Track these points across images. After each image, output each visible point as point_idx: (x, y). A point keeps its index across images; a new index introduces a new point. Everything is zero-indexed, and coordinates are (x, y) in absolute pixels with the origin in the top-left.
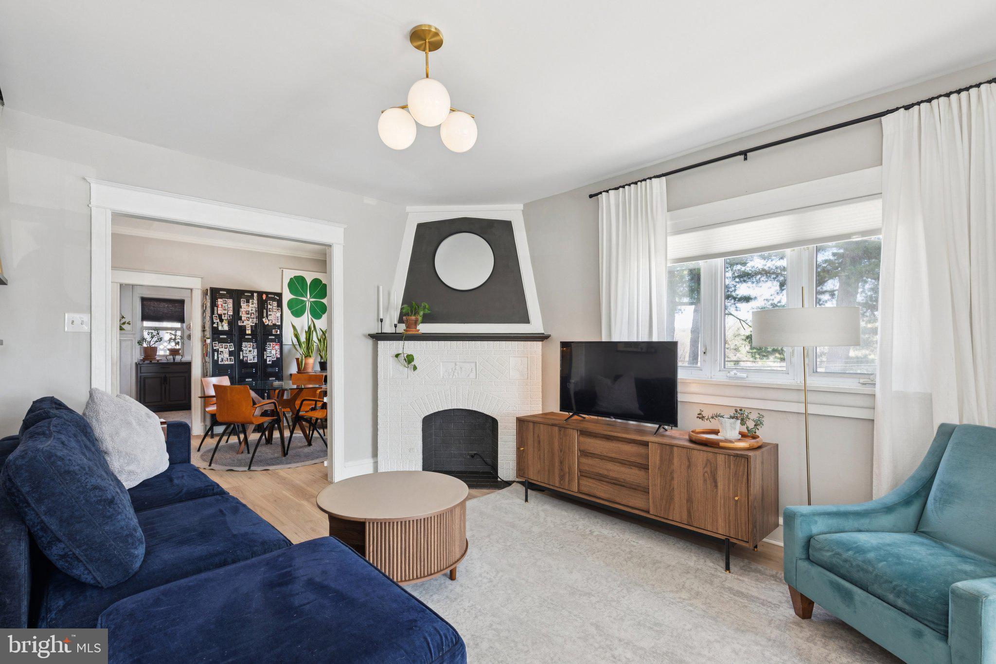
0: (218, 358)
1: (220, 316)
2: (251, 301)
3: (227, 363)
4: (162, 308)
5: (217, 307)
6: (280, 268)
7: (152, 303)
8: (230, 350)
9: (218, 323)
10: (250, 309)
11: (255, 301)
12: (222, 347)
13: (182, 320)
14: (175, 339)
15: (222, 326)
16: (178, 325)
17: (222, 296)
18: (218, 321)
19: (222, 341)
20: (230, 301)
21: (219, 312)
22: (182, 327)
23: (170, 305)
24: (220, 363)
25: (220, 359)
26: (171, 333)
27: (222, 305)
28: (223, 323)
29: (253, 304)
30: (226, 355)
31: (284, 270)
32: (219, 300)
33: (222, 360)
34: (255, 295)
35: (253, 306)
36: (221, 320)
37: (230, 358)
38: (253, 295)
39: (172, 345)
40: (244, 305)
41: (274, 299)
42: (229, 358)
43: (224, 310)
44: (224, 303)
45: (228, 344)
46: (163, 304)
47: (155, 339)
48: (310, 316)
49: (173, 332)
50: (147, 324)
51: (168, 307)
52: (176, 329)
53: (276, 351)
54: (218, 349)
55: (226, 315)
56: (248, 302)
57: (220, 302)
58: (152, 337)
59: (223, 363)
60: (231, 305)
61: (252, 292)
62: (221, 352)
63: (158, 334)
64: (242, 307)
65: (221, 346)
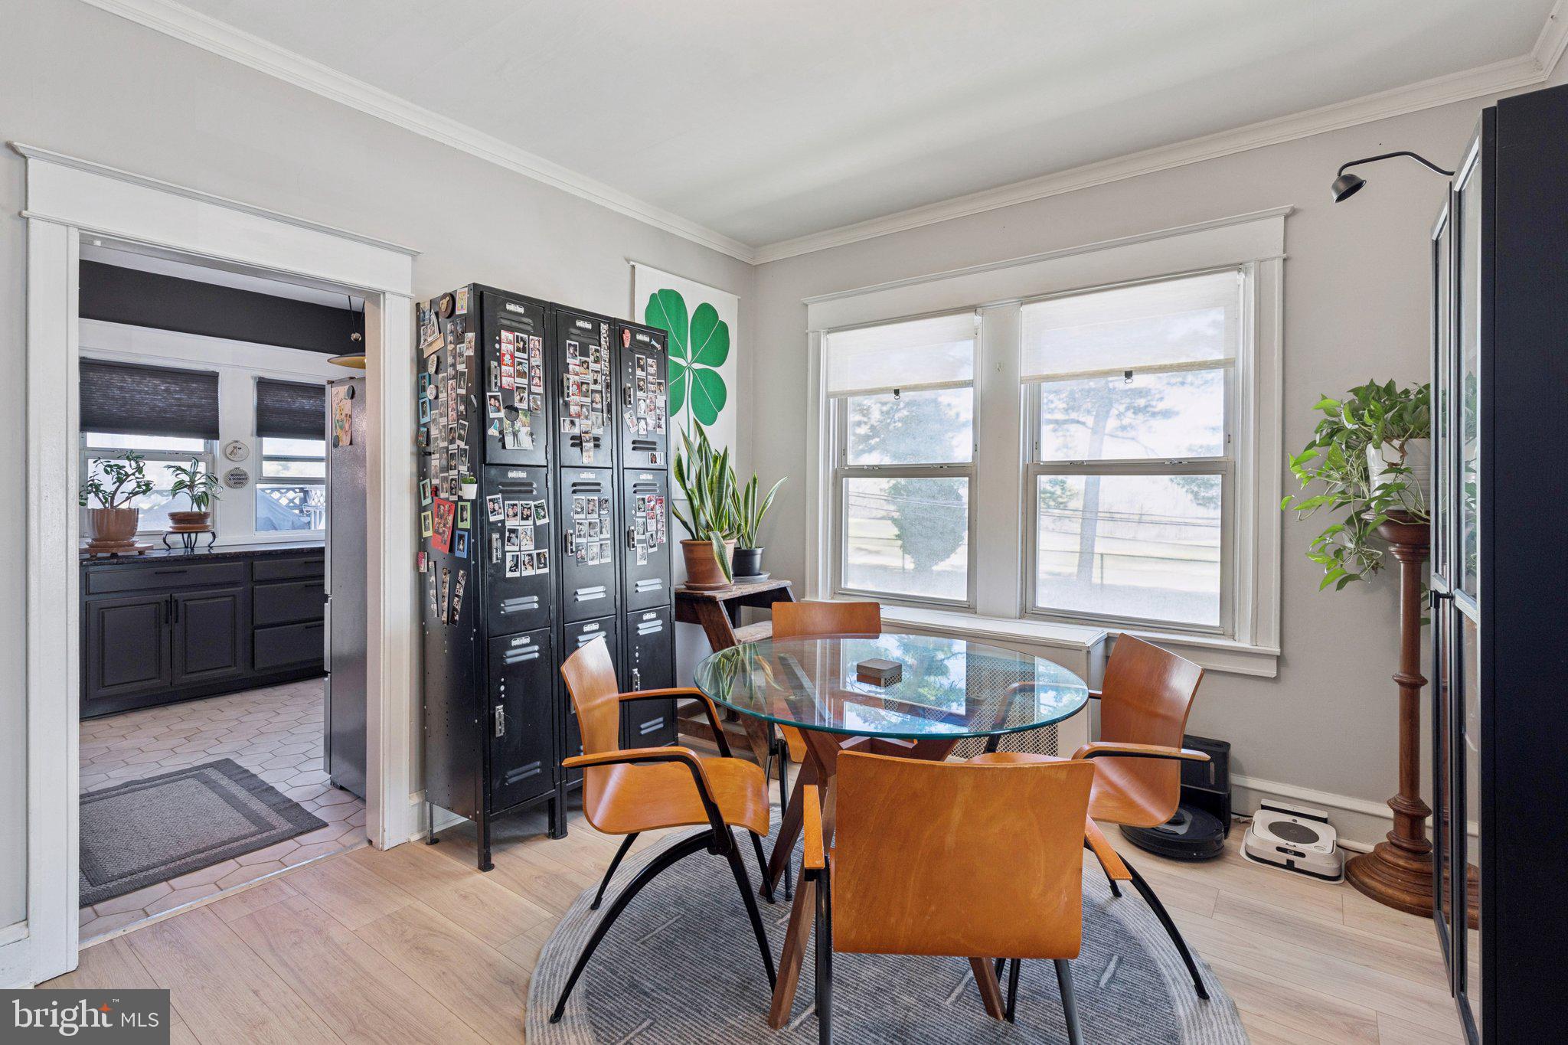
0: (504, 553)
1: (507, 396)
2: (592, 348)
3: (529, 572)
4: (147, 393)
5: (499, 361)
6: (628, 261)
7: (116, 379)
8: (539, 523)
9: (500, 420)
10: (590, 377)
11: (605, 353)
12: (515, 515)
13: (210, 431)
14: (191, 486)
15: (517, 435)
16: (196, 444)
17: (514, 324)
18: (502, 414)
19: (510, 490)
20: (536, 342)
21: (506, 382)
22: (209, 451)
23: (173, 387)
24: (509, 575)
25: (509, 557)
26: (179, 468)
27: (513, 357)
28: (518, 425)
29: (597, 361)
30: (528, 545)
31: (638, 266)
32: (504, 334)
33: (515, 567)
34: (604, 328)
35: (597, 367)
36: (511, 414)
37: (538, 555)
38: (597, 330)
39: (184, 504)
40: (573, 362)
41: (646, 348)
42: (534, 553)
43: (521, 374)
44: (518, 350)
45: (532, 503)
46: (149, 383)
47: (130, 486)
48: (692, 415)
49: (186, 465)
50: (96, 440)
51: (167, 390)
52: (195, 458)
53: (657, 522)
54: (503, 522)
55: (526, 395)
56: (584, 352)
57: (506, 342)
58: (120, 481)
59: (517, 574)
60: (538, 360)
61: (596, 319)
62: (512, 531)
63: (139, 470)
64: (571, 367)
65: (511, 513)
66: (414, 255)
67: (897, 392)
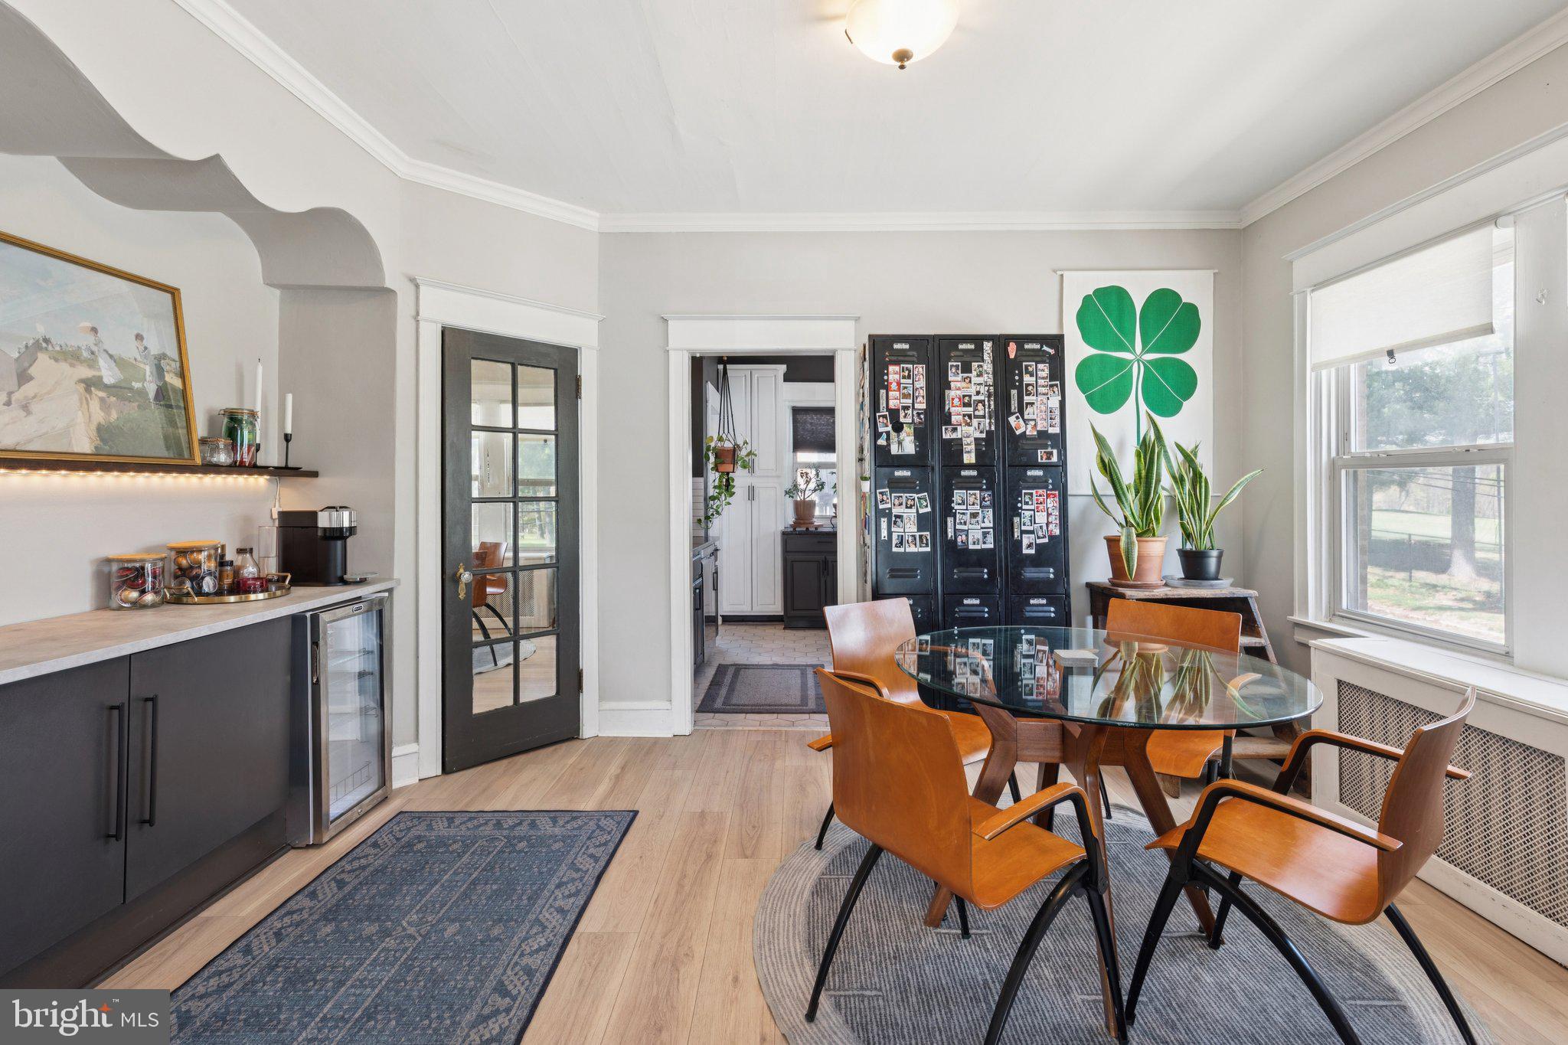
0: (890, 533)
1: (894, 414)
2: (975, 365)
3: (912, 549)
5: (887, 389)
6: (1055, 271)
8: (921, 511)
9: (888, 433)
10: (972, 390)
11: (988, 366)
12: (901, 504)
15: (900, 443)
17: (900, 358)
18: (889, 428)
19: (897, 485)
20: (920, 370)
21: (893, 404)
24: (895, 549)
25: (895, 536)
27: (899, 384)
28: (903, 435)
29: (980, 375)
30: (911, 528)
31: (1066, 274)
32: (891, 368)
33: (901, 544)
34: (988, 346)
35: (980, 380)
36: (898, 427)
37: (921, 536)
38: (980, 349)
40: (955, 378)
41: (1038, 357)
42: (917, 534)
43: (906, 396)
44: (904, 377)
45: (915, 496)
47: (812, 486)
48: (1143, 407)
53: (1049, 515)
54: (890, 509)
55: (910, 412)
56: (967, 369)
57: (894, 373)
58: (808, 483)
59: (902, 550)
60: (921, 383)
61: (978, 340)
62: (897, 517)
63: (818, 475)
64: (952, 384)
65: (897, 502)
66: (857, 319)
67: (1391, 354)
